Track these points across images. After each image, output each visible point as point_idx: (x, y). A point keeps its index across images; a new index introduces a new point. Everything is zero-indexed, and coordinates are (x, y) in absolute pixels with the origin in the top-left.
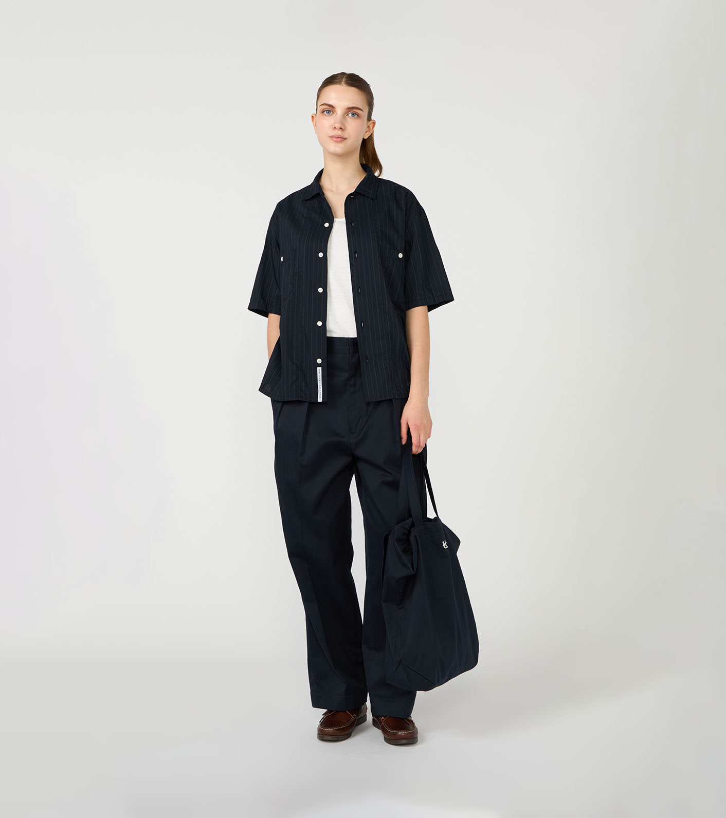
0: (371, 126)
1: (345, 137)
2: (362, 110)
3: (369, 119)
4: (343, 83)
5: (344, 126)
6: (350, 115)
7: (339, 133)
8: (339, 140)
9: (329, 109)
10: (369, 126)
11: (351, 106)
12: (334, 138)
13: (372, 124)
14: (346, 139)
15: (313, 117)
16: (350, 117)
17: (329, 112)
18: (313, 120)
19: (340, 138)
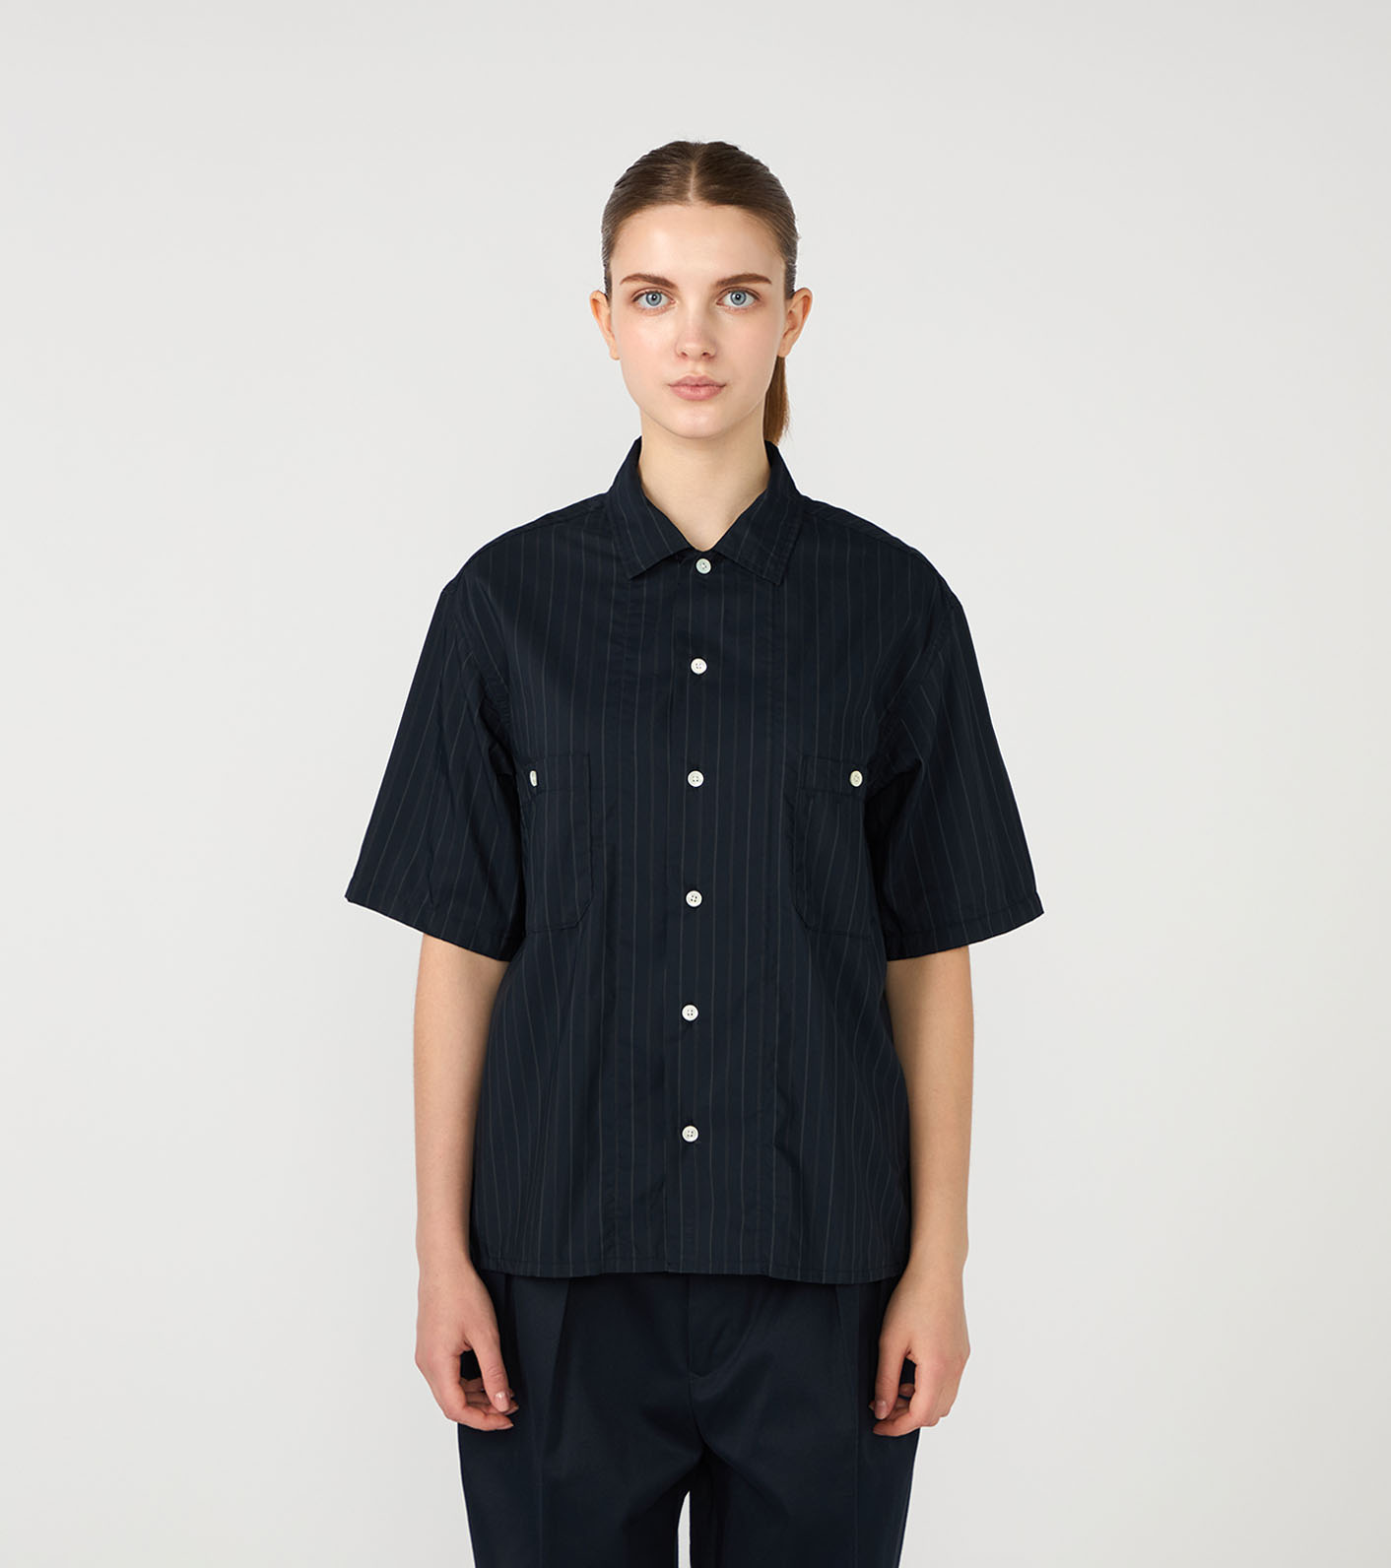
0: (798, 311)
1: (720, 381)
2: (766, 280)
3: (790, 293)
4: (690, 195)
5: (714, 343)
6: (728, 300)
7: (701, 370)
8: (703, 392)
9: (658, 290)
10: (791, 312)
11: (730, 272)
12: (683, 390)
13: (800, 305)
14: (722, 386)
15: (595, 301)
16: (729, 310)
17: (655, 297)
18: (597, 311)
19: (705, 385)
